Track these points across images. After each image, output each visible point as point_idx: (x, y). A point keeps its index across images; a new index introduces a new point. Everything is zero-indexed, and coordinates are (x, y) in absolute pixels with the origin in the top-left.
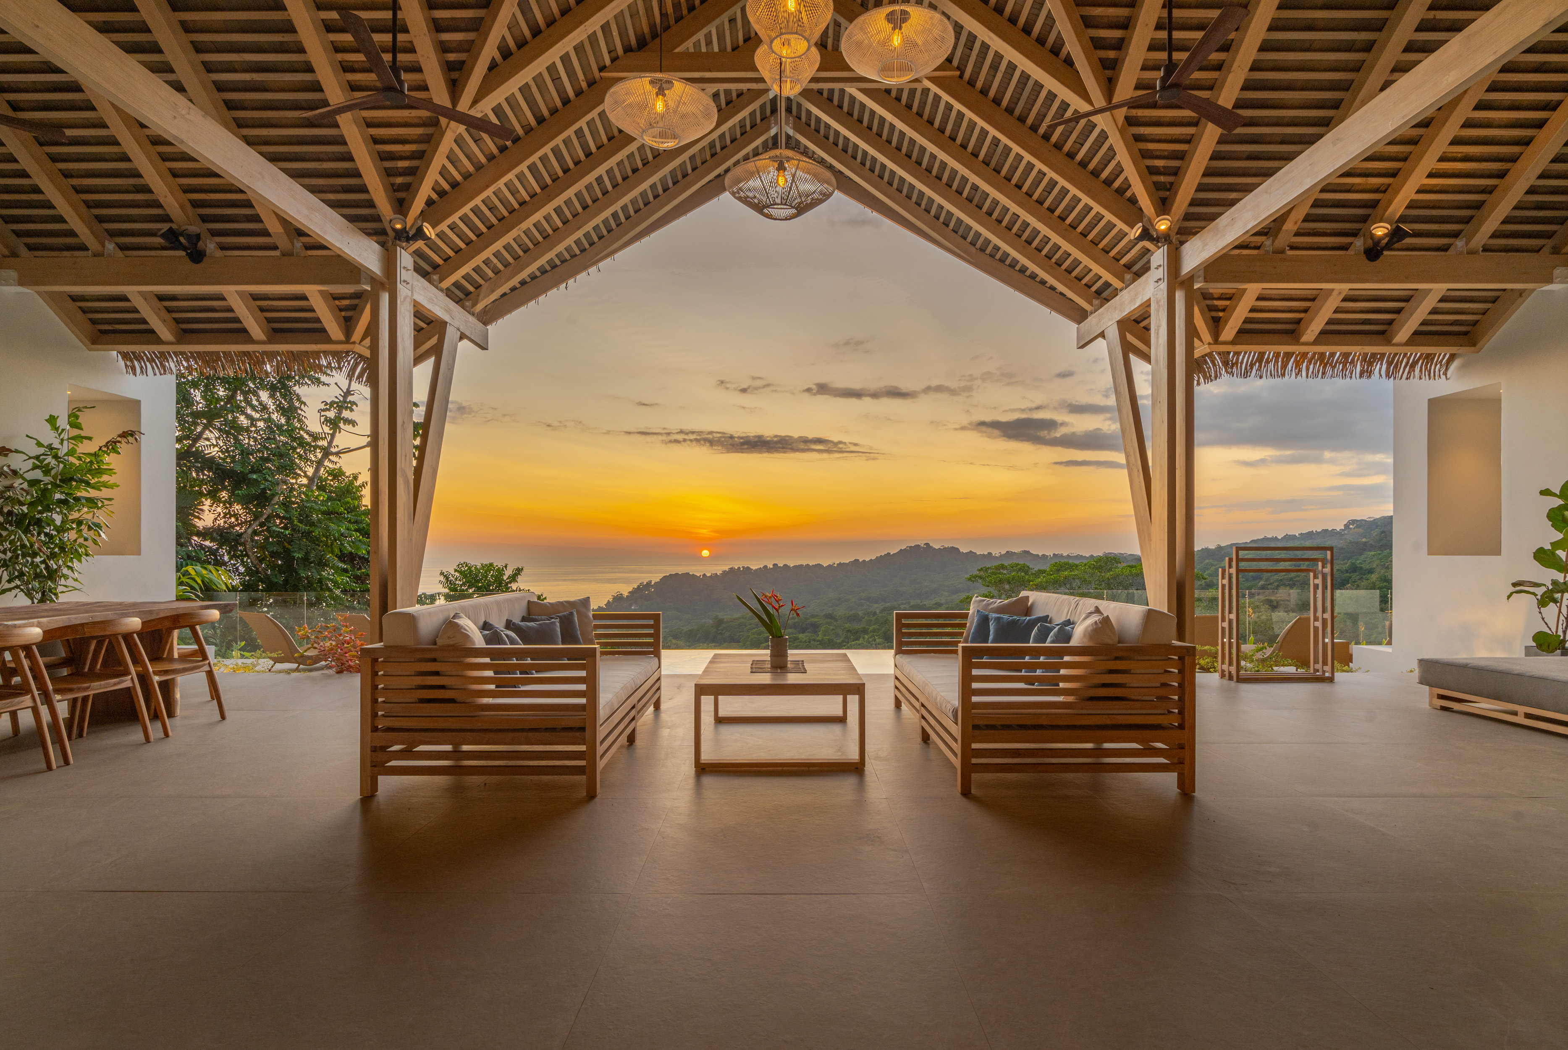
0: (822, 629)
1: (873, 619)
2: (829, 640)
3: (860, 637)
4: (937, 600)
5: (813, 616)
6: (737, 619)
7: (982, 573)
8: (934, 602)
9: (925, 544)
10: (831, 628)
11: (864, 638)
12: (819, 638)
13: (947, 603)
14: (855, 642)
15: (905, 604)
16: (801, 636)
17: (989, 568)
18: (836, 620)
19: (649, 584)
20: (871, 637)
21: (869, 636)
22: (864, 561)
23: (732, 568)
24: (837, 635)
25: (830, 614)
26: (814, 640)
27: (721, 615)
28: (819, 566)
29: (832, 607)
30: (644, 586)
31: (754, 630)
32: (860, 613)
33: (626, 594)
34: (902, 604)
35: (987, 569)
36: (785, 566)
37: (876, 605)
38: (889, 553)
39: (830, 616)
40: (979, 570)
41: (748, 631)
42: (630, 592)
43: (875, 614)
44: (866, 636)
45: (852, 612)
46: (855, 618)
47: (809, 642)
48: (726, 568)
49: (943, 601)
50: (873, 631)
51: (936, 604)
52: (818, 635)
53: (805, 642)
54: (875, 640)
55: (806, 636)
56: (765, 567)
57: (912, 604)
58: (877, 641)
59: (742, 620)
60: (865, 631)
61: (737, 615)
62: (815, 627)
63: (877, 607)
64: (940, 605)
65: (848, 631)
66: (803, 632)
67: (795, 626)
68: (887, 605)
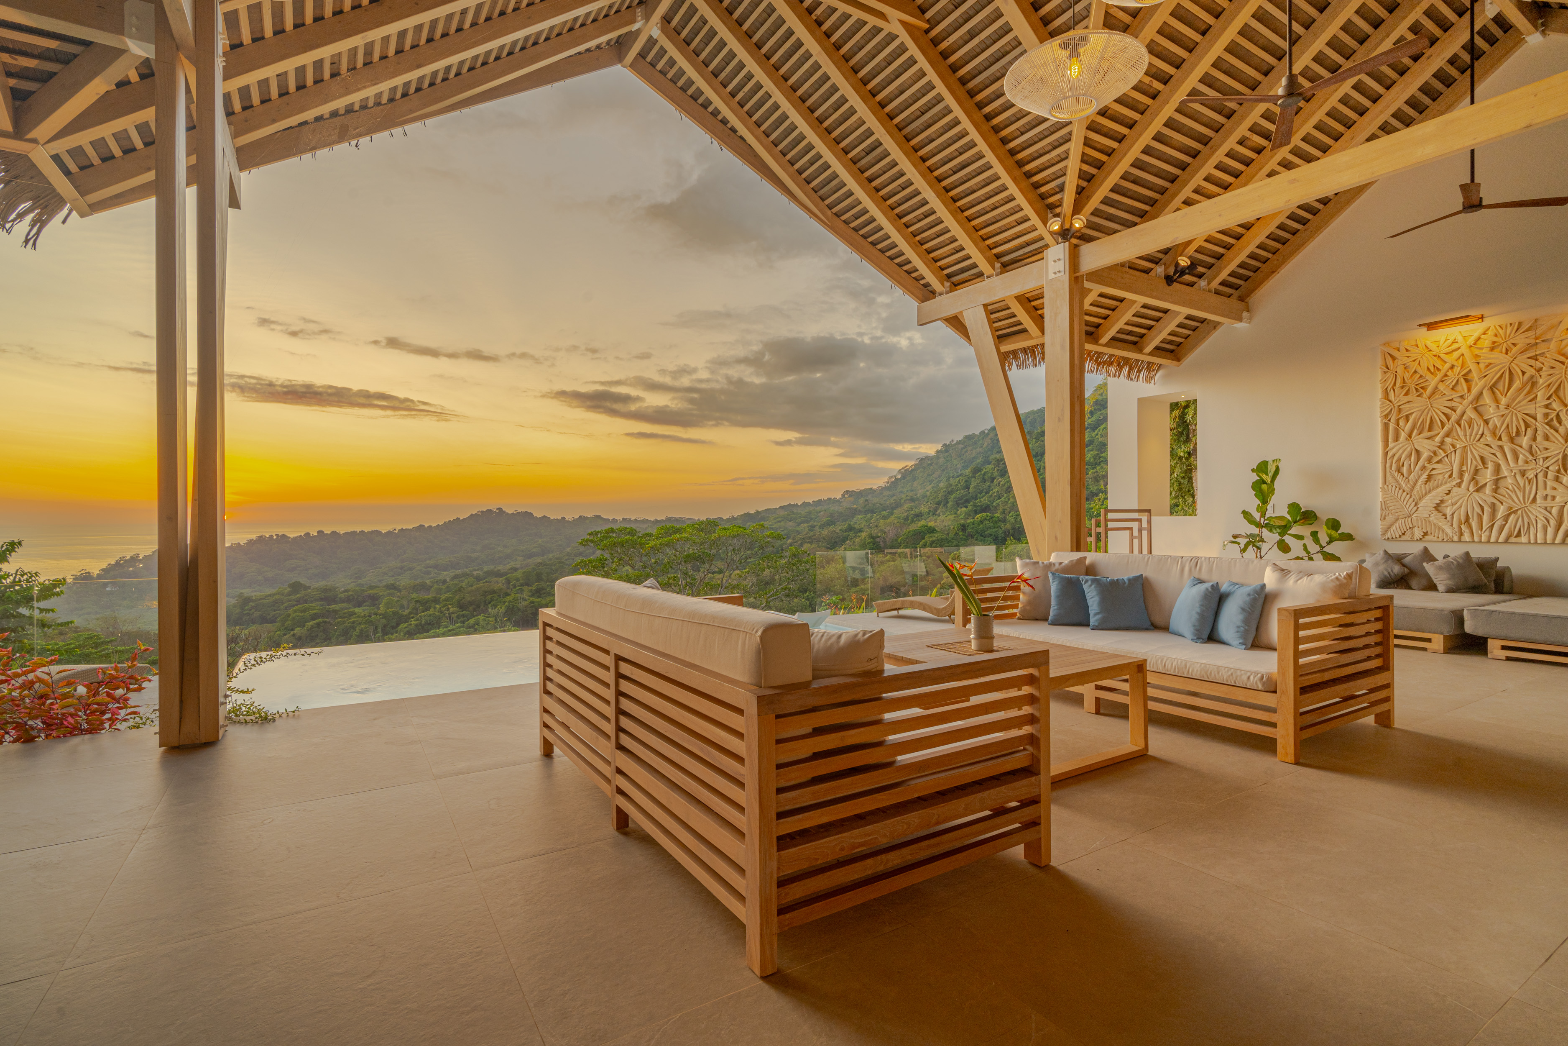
0: (385, 601)
1: (444, 587)
2: (393, 612)
3: (430, 608)
4: (512, 564)
5: (371, 588)
6: (270, 595)
7: (591, 538)
8: (508, 567)
9: (497, 509)
10: (396, 599)
11: (435, 608)
12: (382, 610)
13: (521, 568)
14: (425, 613)
15: (478, 570)
16: (357, 610)
17: (598, 532)
18: (400, 591)
19: (134, 559)
20: (444, 607)
21: (441, 605)
22: (430, 526)
23: (261, 536)
24: (402, 607)
25: (392, 585)
26: (376, 614)
27: (247, 592)
28: (377, 533)
29: (393, 576)
30: (126, 561)
31: (297, 607)
32: (428, 582)
33: (96, 572)
34: (475, 570)
35: (597, 533)
36: (334, 533)
37: (445, 573)
38: (458, 519)
39: (392, 587)
40: (590, 534)
41: (286, 608)
42: (102, 570)
43: (445, 582)
44: (438, 606)
45: (419, 581)
46: (423, 587)
47: (370, 616)
48: (254, 537)
49: (518, 566)
50: (446, 600)
51: (511, 568)
52: (379, 608)
53: (365, 616)
54: (448, 609)
55: (364, 610)
56: (308, 534)
57: (485, 570)
58: (451, 610)
59: (277, 597)
60: (436, 601)
61: (269, 591)
62: (374, 600)
63: (447, 575)
64: (516, 570)
65: (417, 601)
66: (359, 606)
67: (348, 600)
68: (458, 572)
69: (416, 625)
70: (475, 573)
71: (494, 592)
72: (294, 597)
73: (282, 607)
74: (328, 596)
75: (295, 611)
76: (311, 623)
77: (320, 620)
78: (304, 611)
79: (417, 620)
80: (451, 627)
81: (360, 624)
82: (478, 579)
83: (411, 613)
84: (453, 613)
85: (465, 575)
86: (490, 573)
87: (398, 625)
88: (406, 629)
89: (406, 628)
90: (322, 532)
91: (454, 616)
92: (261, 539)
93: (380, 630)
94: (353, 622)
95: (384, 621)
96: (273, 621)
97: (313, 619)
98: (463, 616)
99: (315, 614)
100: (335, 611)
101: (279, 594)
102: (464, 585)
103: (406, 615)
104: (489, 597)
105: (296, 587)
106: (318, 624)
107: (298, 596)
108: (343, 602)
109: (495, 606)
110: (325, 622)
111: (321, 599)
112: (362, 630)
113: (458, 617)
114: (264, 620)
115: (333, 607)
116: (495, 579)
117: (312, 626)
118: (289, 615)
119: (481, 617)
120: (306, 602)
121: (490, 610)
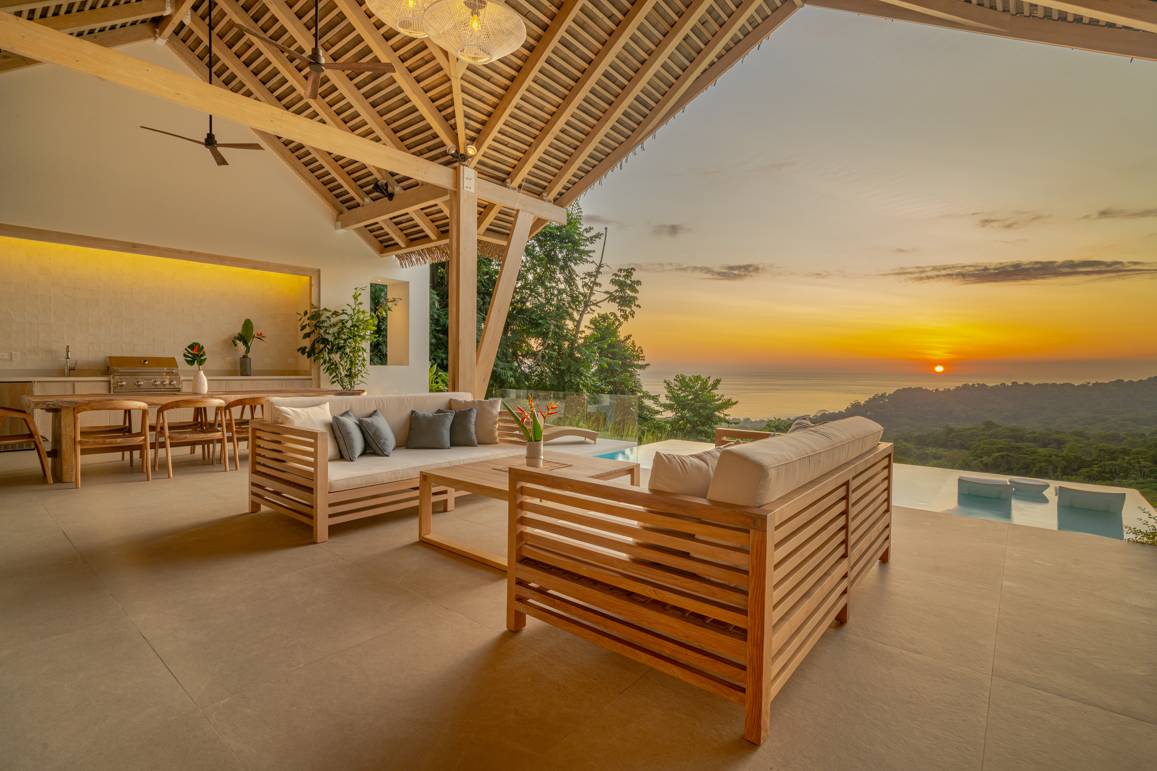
0: (1068, 445)
1: (1139, 440)
2: (1075, 457)
3: (1118, 458)
5: (1057, 432)
6: (968, 429)
10: (1081, 445)
11: (1123, 459)
12: (1064, 454)
14: (1110, 462)
16: (1041, 450)
18: (1088, 439)
19: (883, 395)
22: (1131, 382)
23: (966, 385)
25: (1080, 432)
26: (1057, 456)
27: (952, 425)
29: (1084, 425)
30: (879, 397)
31: (987, 441)
32: (1122, 433)
33: (863, 403)
36: (1027, 384)
37: (1146, 427)
39: (1081, 434)
41: (980, 440)
42: (866, 401)
43: (1142, 435)
45: (1111, 432)
46: (1114, 438)
47: (1050, 457)
48: (960, 385)
52: (1063, 451)
53: (1045, 456)
54: (1139, 462)
56: (1003, 384)
58: (1143, 463)
59: (974, 431)
60: (1126, 452)
61: (970, 425)
62: (1060, 443)
63: (1147, 429)
65: (1102, 450)
66: (1045, 447)
67: (1034, 440)
72: (987, 432)
73: (977, 439)
74: (1016, 435)
75: (986, 444)
76: (996, 454)
77: (1004, 453)
78: (992, 444)
79: (1101, 467)
80: (1141, 480)
81: (1040, 462)
83: (1095, 460)
84: (1144, 467)
87: (1080, 468)
88: (1088, 474)
89: (1087, 472)
90: (1016, 383)
92: (965, 386)
93: (1059, 470)
94: (1034, 460)
95: (1064, 463)
96: (969, 449)
97: (999, 452)
99: (1001, 448)
100: (1019, 448)
101: (975, 429)
103: (1089, 461)
105: (989, 425)
106: (1002, 456)
107: (990, 432)
108: (1030, 441)
110: (1009, 456)
111: (1010, 437)
112: (1041, 467)
114: (963, 447)
115: (1018, 444)
117: (997, 457)
118: (979, 446)
120: (996, 437)
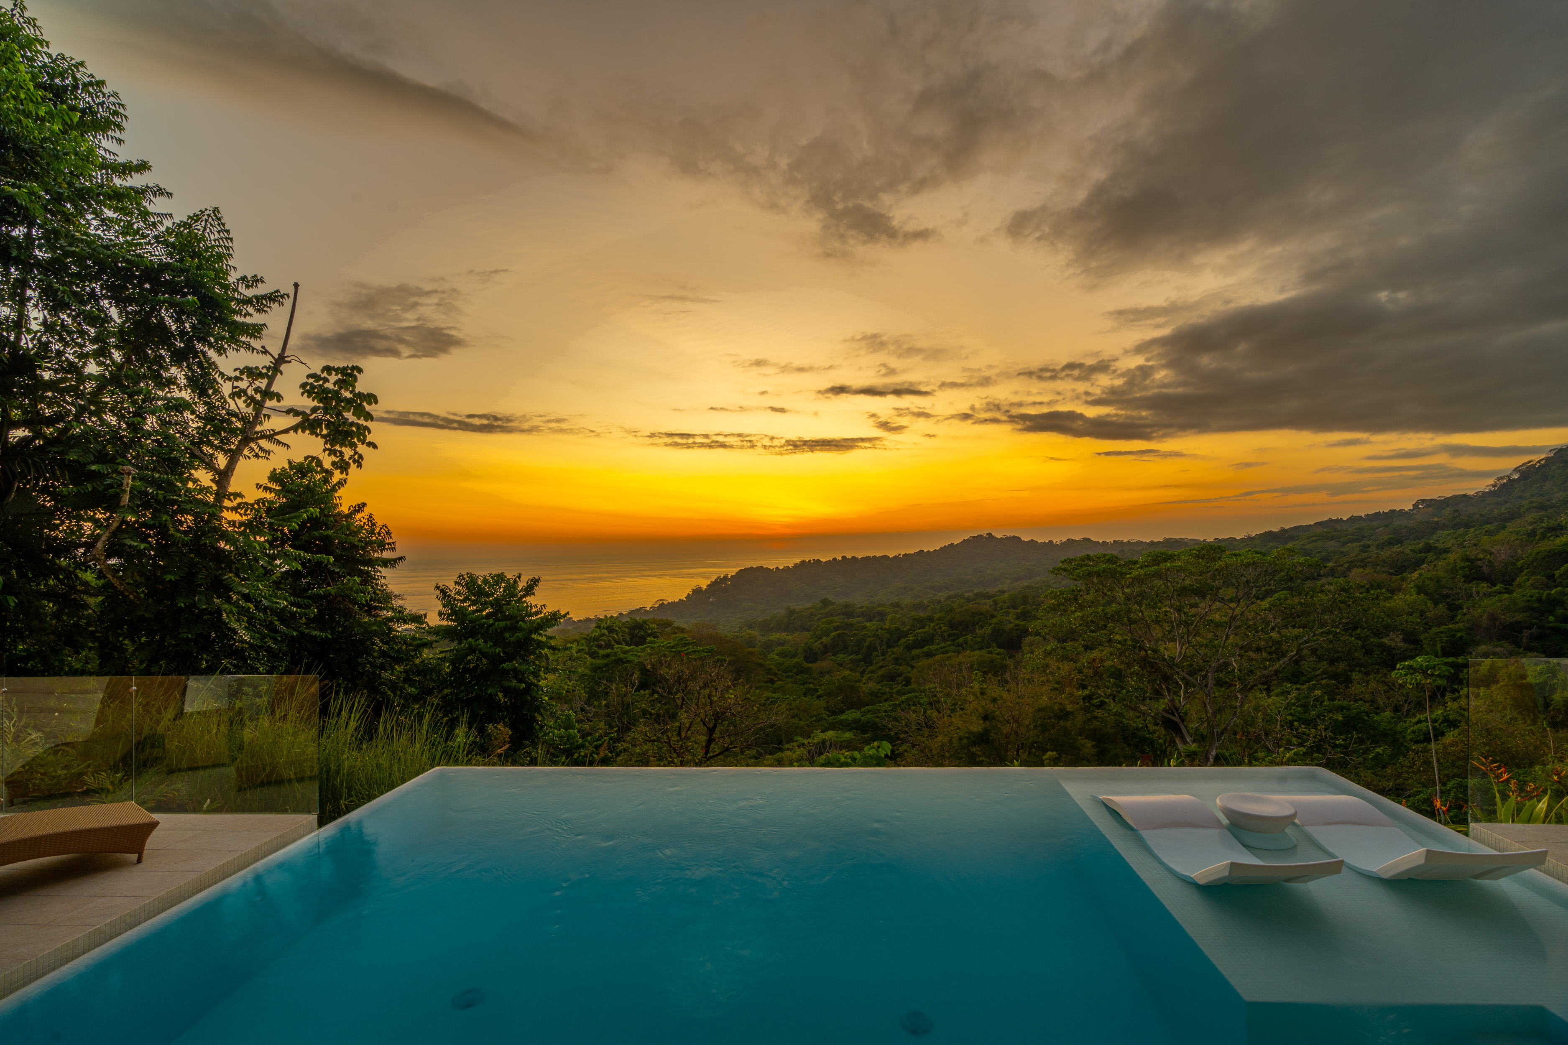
0: (889, 617)
1: (938, 607)
2: (896, 628)
3: (926, 626)
4: (1000, 587)
5: (880, 605)
6: (807, 609)
7: (1064, 566)
8: (996, 589)
9: (987, 534)
10: (898, 616)
11: (929, 626)
12: (887, 626)
13: (1009, 591)
14: (921, 630)
15: (969, 592)
16: (868, 624)
17: (1073, 560)
18: (902, 609)
19: (725, 577)
20: (937, 625)
21: (935, 624)
22: (929, 551)
24: (904, 623)
25: (896, 603)
26: (882, 629)
27: (793, 605)
28: (885, 557)
29: (898, 595)
30: (721, 579)
31: (824, 620)
32: (925, 601)
33: (704, 587)
34: (966, 592)
35: (1071, 561)
36: (853, 558)
37: (941, 594)
38: (952, 544)
39: (897, 605)
40: (1062, 562)
41: (818, 620)
42: (708, 586)
43: (940, 602)
44: (932, 625)
45: (918, 601)
46: (921, 606)
47: (877, 631)
48: (798, 561)
49: (1006, 589)
50: (939, 619)
51: (999, 591)
52: (885, 624)
53: (873, 630)
54: (940, 628)
55: (874, 624)
56: (835, 559)
57: (975, 591)
58: (943, 628)
59: (813, 610)
60: (931, 619)
61: (808, 605)
62: (882, 616)
63: (941, 596)
64: (1003, 592)
65: (914, 619)
66: (871, 621)
67: (862, 615)
68: (952, 593)
69: (913, 641)
70: (966, 594)
71: (981, 614)
72: (823, 611)
73: (815, 619)
74: (848, 611)
75: (823, 623)
76: (834, 634)
77: (840, 632)
78: (830, 623)
79: (914, 636)
80: (942, 645)
81: (869, 637)
82: (968, 600)
83: (909, 629)
84: (944, 632)
85: (957, 596)
86: (979, 595)
87: (899, 639)
88: (906, 644)
90: (845, 557)
91: (945, 634)
92: (803, 562)
93: (884, 643)
94: (864, 635)
95: (887, 635)
96: (809, 630)
97: (835, 630)
98: (954, 635)
99: (837, 626)
100: (852, 625)
101: (814, 608)
102: (955, 606)
103: (906, 632)
104: (977, 618)
105: (825, 602)
106: (839, 635)
107: (827, 610)
108: (859, 617)
109: (982, 627)
110: (844, 633)
111: (843, 614)
112: (870, 642)
113: (949, 635)
114: (804, 629)
115: (852, 621)
116: (983, 601)
117: (834, 636)
118: (819, 626)
119: (969, 637)
120: (832, 615)
121: (977, 631)
